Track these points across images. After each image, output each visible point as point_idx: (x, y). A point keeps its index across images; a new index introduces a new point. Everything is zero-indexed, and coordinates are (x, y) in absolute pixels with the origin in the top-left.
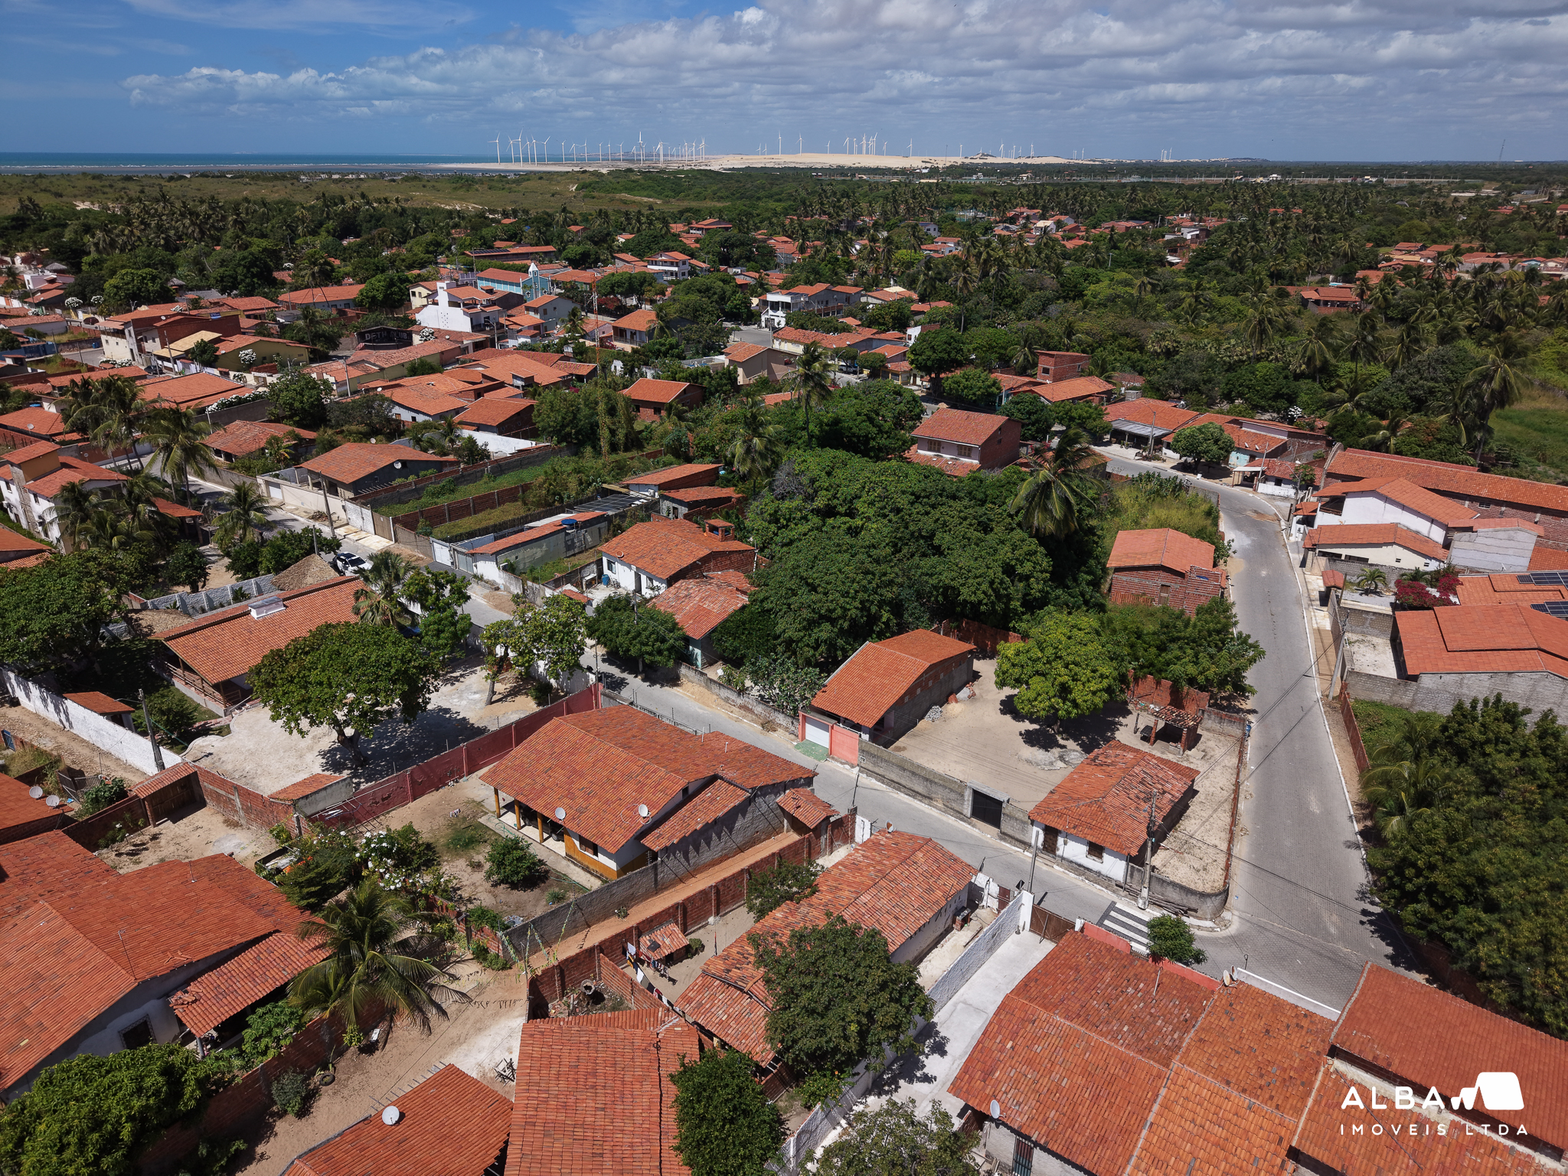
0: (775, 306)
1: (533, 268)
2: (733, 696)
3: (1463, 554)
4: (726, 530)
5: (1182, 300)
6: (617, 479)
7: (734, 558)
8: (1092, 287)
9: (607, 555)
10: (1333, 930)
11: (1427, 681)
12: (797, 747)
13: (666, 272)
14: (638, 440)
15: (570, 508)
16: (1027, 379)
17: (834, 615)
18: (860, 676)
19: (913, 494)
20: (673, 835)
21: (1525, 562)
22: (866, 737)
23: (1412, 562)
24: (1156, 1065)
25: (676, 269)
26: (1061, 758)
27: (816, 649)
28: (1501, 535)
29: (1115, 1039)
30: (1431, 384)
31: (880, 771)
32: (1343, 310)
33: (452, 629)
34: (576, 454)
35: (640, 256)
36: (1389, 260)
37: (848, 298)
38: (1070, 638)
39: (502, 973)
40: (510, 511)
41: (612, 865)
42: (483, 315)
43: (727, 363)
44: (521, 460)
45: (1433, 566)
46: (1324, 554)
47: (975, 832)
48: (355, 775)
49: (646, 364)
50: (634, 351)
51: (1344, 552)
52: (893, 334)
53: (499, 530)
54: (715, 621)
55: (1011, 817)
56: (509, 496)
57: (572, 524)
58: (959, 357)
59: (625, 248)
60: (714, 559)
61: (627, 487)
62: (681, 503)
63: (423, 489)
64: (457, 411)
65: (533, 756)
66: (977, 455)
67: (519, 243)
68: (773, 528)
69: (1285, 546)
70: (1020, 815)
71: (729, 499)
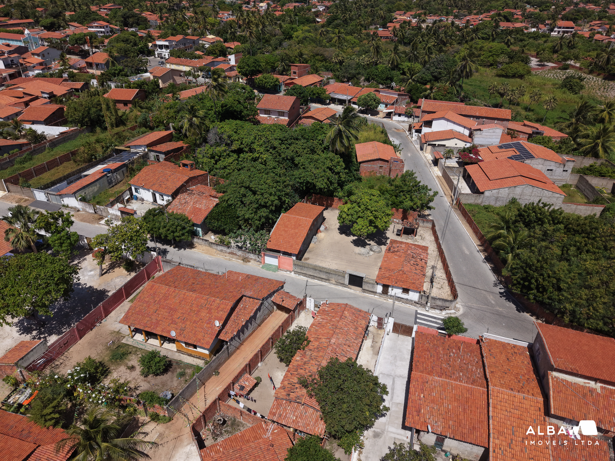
0: (161, 47)
1: (27, 32)
2: (224, 249)
3: (478, 139)
4: (192, 165)
5: (332, 38)
6: (121, 143)
7: (199, 178)
8: (295, 33)
9: (134, 185)
10: (493, 302)
11: (487, 194)
12: (262, 267)
13: (98, 32)
14: (122, 120)
15: (102, 161)
16: (288, 77)
17: (268, 205)
18: (284, 230)
19: (280, 139)
20: (233, 331)
21: (499, 140)
22: (294, 258)
23: (461, 145)
24: (481, 388)
25: (103, 30)
26: (371, 250)
27: (260, 220)
28: (491, 131)
29: (460, 381)
30: (440, 70)
31: (304, 272)
32: (388, 40)
33: (69, 241)
34: (91, 132)
35: (81, 23)
36: (396, 18)
37: (194, 42)
38: (370, 200)
39: (169, 424)
40: (68, 168)
41: (207, 352)
42: (10, 59)
43: (152, 78)
44: (63, 138)
45: (468, 145)
46: (429, 145)
47: (352, 291)
48: (41, 333)
49: (110, 80)
50: (102, 74)
51: (437, 143)
52: (221, 58)
53: (69, 178)
54: (206, 214)
55: (367, 283)
56: (65, 158)
57: (109, 171)
58: (260, 69)
59: (72, 20)
60: (191, 180)
61: (129, 147)
62: (161, 153)
63: (14, 160)
64: (17, 114)
65: (145, 305)
66: (287, 115)
67: (11, 18)
68: (213, 161)
69: (411, 142)
70: (372, 282)
71: (182, 148)
